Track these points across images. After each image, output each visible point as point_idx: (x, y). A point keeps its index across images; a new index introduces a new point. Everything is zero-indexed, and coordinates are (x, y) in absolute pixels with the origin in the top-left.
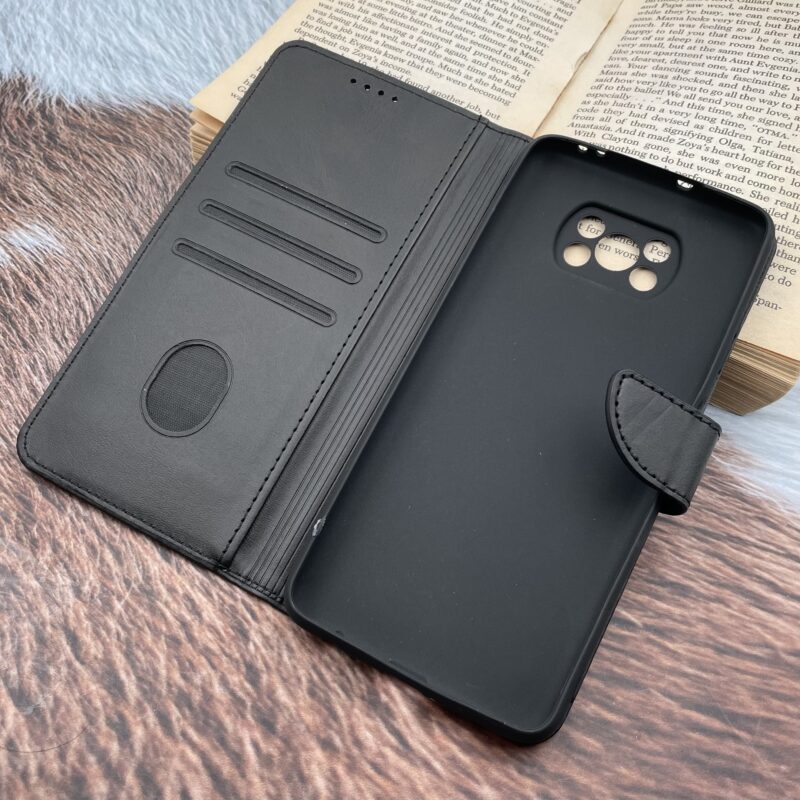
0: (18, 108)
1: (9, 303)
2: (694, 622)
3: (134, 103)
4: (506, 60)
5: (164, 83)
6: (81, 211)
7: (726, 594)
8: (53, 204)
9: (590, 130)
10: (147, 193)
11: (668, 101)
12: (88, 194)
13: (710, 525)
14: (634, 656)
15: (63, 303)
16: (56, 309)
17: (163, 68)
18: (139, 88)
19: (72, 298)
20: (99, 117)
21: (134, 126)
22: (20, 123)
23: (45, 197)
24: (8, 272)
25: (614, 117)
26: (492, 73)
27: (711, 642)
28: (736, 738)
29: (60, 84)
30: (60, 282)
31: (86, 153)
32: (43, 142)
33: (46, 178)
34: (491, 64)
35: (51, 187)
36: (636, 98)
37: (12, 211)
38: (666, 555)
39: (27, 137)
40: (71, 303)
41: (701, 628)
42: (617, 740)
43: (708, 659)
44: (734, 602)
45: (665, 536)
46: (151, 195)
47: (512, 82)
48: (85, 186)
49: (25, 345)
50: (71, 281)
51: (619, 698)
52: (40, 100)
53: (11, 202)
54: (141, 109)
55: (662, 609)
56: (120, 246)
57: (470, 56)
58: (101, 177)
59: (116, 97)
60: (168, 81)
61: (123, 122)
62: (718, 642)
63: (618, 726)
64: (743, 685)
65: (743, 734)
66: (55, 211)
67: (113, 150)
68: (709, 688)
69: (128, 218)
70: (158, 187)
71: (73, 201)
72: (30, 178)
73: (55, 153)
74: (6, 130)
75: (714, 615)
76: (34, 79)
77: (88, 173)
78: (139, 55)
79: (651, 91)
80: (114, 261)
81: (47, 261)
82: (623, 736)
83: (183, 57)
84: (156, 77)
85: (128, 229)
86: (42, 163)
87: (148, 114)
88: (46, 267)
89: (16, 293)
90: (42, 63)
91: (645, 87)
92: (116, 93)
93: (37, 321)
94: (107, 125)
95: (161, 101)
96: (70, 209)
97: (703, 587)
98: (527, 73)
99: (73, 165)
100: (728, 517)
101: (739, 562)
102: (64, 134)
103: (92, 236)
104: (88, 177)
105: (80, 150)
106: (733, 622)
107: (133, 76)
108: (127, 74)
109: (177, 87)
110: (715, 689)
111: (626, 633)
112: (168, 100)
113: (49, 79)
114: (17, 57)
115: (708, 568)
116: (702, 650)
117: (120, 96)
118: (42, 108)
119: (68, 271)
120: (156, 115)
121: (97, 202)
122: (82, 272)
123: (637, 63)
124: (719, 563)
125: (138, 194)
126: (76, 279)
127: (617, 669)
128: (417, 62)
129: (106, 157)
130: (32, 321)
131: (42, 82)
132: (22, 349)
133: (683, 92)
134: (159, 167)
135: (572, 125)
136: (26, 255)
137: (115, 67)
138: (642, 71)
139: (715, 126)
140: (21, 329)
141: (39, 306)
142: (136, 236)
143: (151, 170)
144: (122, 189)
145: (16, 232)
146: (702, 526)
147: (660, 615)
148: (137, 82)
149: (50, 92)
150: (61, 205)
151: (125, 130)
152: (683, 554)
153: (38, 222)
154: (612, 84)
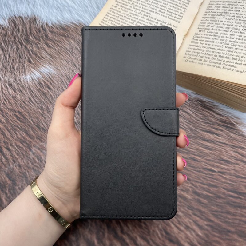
0: (35, 27)
1: (44, 90)
2: (230, 170)
3: (68, 23)
4: (178, 7)
5: (76, 16)
6: (59, 60)
7: (239, 162)
8: (50, 58)
9: (204, 30)
10: (76, 53)
11: (227, 18)
12: (60, 54)
13: (235, 144)
14: (215, 179)
15: (58, 89)
16: (57, 91)
17: (75, 11)
18: (69, 18)
19: (61, 88)
20: (59, 29)
21: (69, 31)
22: (37, 32)
23: (48, 56)
24: (42, 81)
25: (211, 25)
26: (174, 12)
27: (235, 175)
28: (240, 198)
29: (46, 18)
30: (56, 83)
31: (57, 41)
32: (44, 38)
33: (47, 50)
34: (174, 9)
35: (49, 53)
36: (217, 18)
37: (40, 61)
38: (224, 153)
39: (39, 36)
40: (60, 89)
41: (232, 172)
42: (212, 200)
43: (234, 179)
44: (241, 164)
45: (223, 148)
46: (78, 54)
47: (180, 15)
48: (59, 52)
49: (50, 102)
50: (60, 83)
51: (212, 190)
52: (41, 24)
53: (39, 59)
54: (70, 25)
55: (222, 167)
56: (71, 71)
57: (167, 7)
58: (63, 49)
59: (63, 21)
60: (77, 15)
61: (66, 30)
62: (236, 175)
63: (212, 197)
64: (242, 185)
65: (242, 197)
66: (51, 60)
67: (64, 39)
68: (234, 186)
69: (72, 62)
70: (79, 51)
71: (56, 57)
72: (43, 51)
73: (48, 42)
74: (33, 35)
75: (236, 168)
76: (38, 17)
77: (59, 48)
78: (67, 6)
79: (221, 15)
80: (70, 75)
81: (52, 77)
82: (213, 199)
83: (80, 6)
84: (74, 14)
85: (72, 65)
86: (45, 45)
87: (73, 27)
88: (52, 79)
89: (45, 87)
90: (39, 11)
91: (219, 14)
92: (62, 20)
93: (52, 95)
94: (62, 31)
95: (76, 22)
96: (56, 60)
97: (233, 161)
98: (185, 11)
99: (54, 45)
100: (240, 141)
101: (243, 154)
102: (50, 35)
103: (63, 68)
104: (59, 49)
105: (55, 40)
106: (241, 169)
107: (66, 14)
108: (65, 13)
109: (80, 16)
110: (236, 187)
111: (213, 173)
112: (78, 21)
113: (42, 16)
114: (32, 9)
115: (234, 156)
116: (232, 177)
117: (64, 21)
118: (42, 26)
119: (58, 79)
120: (75, 27)
121: (63, 57)
122: (62, 80)
123: (217, 6)
124: (237, 154)
125: (74, 54)
126: (61, 82)
127: (211, 183)
128: (152, 10)
129: (63, 42)
130: (51, 95)
131: (40, 17)
132: (50, 104)
133: (231, 15)
134: (78, 44)
135: (198, 28)
136: (46, 75)
137: (61, 11)
138: (219, 8)
139: (241, 25)
140: (49, 98)
141: (52, 91)
142: (75, 67)
143: (76, 46)
144: (69, 52)
145: (42, 68)
146: (233, 144)
147: (222, 169)
148: (68, 16)
149: (43, 21)
150: (53, 59)
151: (67, 32)
152: (228, 152)
153: (47, 64)
154: (210, 13)
